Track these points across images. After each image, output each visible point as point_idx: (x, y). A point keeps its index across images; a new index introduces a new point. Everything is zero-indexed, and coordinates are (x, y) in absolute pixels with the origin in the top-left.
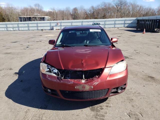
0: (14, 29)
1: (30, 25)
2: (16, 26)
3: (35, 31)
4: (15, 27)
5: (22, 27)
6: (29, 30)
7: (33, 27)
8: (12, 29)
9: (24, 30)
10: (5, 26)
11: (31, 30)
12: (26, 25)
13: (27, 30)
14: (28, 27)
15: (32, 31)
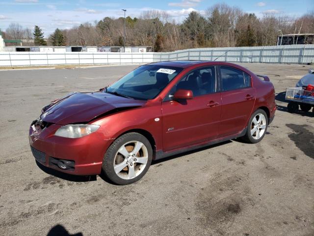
0: (252, 60)
1: (285, 53)
2: (258, 53)
3: (292, 65)
4: (255, 56)
5: (268, 56)
6: (281, 63)
7: (290, 56)
8: (248, 60)
9: (269, 63)
10: (239, 54)
11: (285, 63)
12: (277, 53)
13: (276, 63)
14: (281, 56)
15: (287, 65)
